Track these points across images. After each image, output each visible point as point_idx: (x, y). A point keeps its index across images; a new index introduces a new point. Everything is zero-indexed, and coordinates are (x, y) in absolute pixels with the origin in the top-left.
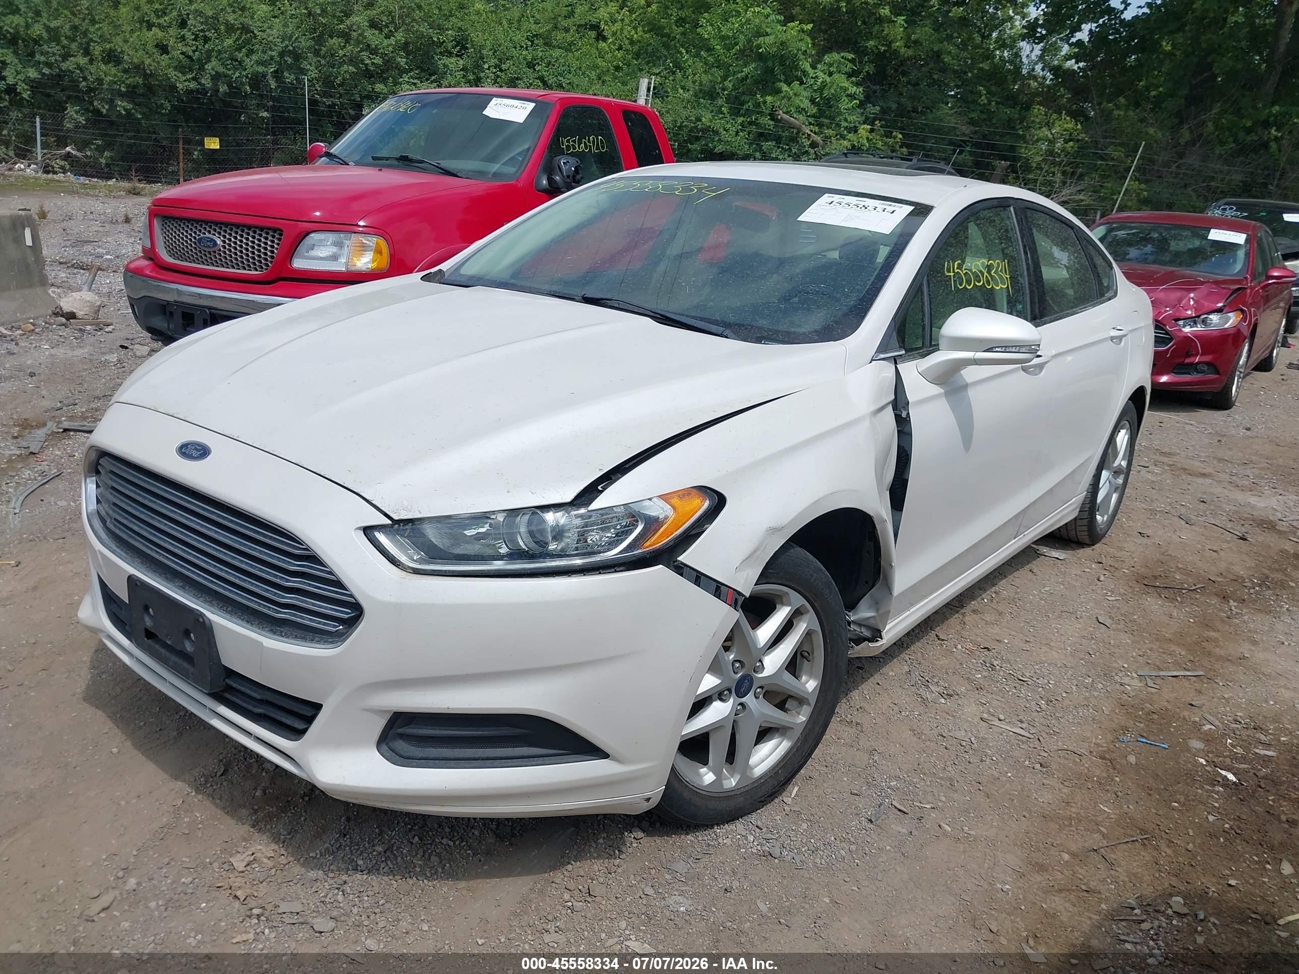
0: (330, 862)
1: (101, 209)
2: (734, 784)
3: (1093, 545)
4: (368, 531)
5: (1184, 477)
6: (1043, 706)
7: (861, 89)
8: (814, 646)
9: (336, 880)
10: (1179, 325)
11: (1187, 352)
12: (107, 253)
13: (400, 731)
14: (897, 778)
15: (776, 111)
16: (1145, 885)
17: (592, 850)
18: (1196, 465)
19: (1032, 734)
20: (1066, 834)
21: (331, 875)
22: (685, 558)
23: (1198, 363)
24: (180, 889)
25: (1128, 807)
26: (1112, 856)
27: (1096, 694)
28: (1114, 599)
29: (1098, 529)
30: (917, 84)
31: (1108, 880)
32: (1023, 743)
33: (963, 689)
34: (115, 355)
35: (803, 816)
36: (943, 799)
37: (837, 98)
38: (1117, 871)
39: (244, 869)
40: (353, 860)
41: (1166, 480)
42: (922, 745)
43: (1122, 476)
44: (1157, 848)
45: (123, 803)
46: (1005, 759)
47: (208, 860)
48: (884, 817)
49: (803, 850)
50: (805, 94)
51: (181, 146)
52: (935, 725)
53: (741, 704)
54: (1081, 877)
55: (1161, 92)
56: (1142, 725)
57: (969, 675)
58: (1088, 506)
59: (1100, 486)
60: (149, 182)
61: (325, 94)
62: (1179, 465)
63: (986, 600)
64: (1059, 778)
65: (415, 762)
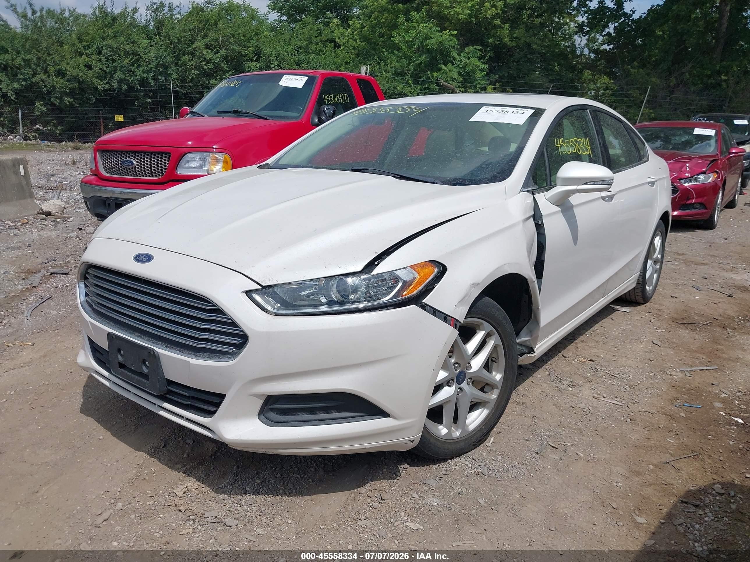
0: (231, 490)
1: (58, 158)
2: (458, 435)
3: (645, 304)
4: (248, 293)
5: (693, 266)
6: (627, 389)
7: (487, 66)
8: (499, 354)
9: (235, 499)
10: (682, 182)
11: (688, 197)
12: (65, 180)
13: (271, 406)
14: (549, 430)
15: (439, 80)
16: (698, 480)
17: (381, 475)
18: (698, 259)
19: (624, 403)
20: (650, 455)
21: (232, 496)
22: (426, 300)
23: (694, 203)
24: (147, 508)
25: (683, 439)
26: (678, 465)
27: (657, 381)
28: (661, 331)
29: (648, 294)
30: (518, 61)
31: (677, 478)
32: (619, 408)
33: (581, 382)
34: (76, 233)
35: (498, 452)
36: (577, 440)
37: (473, 71)
38: (681, 473)
39: (182, 495)
40: (244, 488)
41: (682, 268)
42: (561, 413)
43: (659, 264)
44: (702, 460)
45: (109, 465)
46: (609, 417)
47: (161, 492)
48: (544, 451)
49: (501, 470)
50: (455, 70)
51: (102, 121)
52: (568, 402)
53: (459, 388)
54: (661, 477)
55: (657, 59)
56: (686, 396)
57: (583, 375)
58: (641, 280)
59: (647, 269)
60: (85, 142)
61: (182, 87)
62: (689, 260)
63: (588, 335)
64: (642, 426)
65: (280, 424)
